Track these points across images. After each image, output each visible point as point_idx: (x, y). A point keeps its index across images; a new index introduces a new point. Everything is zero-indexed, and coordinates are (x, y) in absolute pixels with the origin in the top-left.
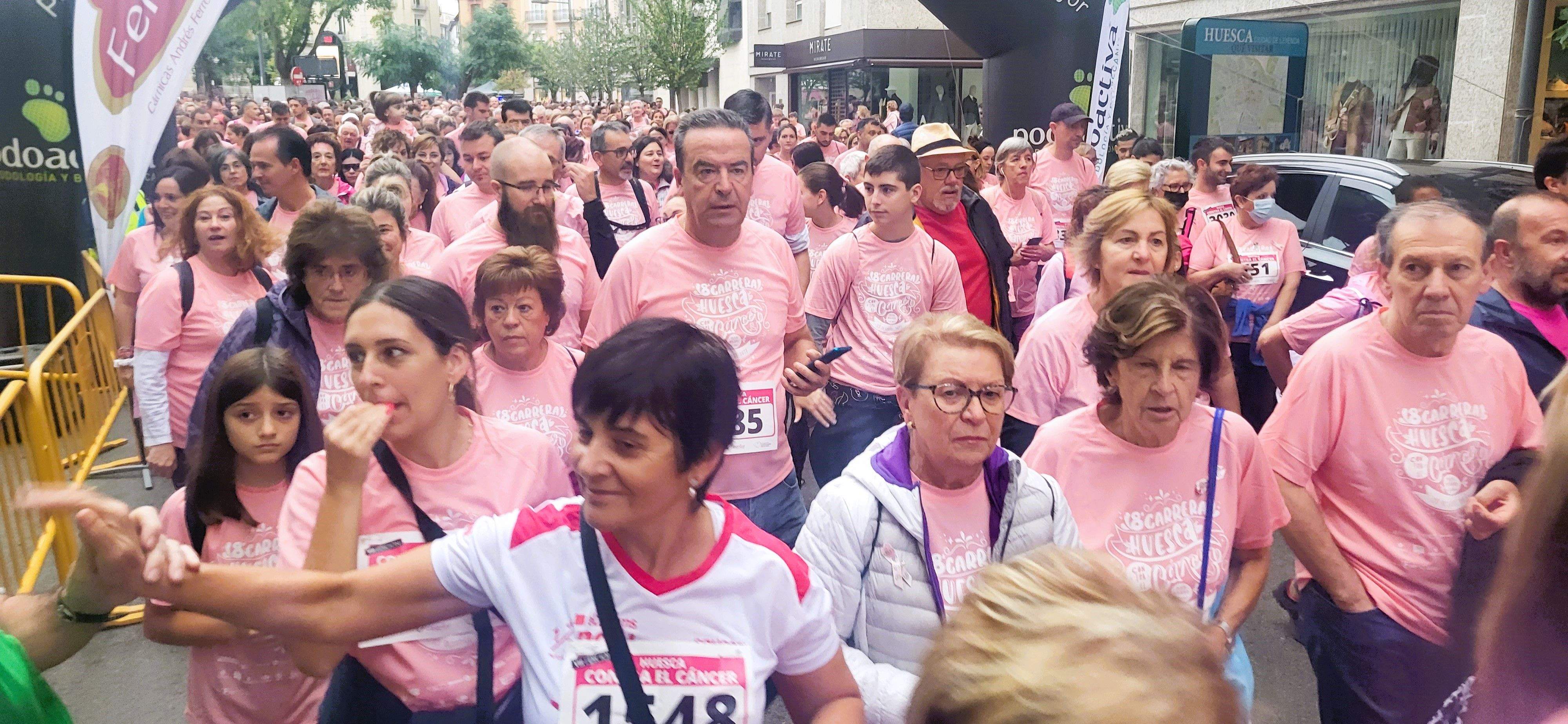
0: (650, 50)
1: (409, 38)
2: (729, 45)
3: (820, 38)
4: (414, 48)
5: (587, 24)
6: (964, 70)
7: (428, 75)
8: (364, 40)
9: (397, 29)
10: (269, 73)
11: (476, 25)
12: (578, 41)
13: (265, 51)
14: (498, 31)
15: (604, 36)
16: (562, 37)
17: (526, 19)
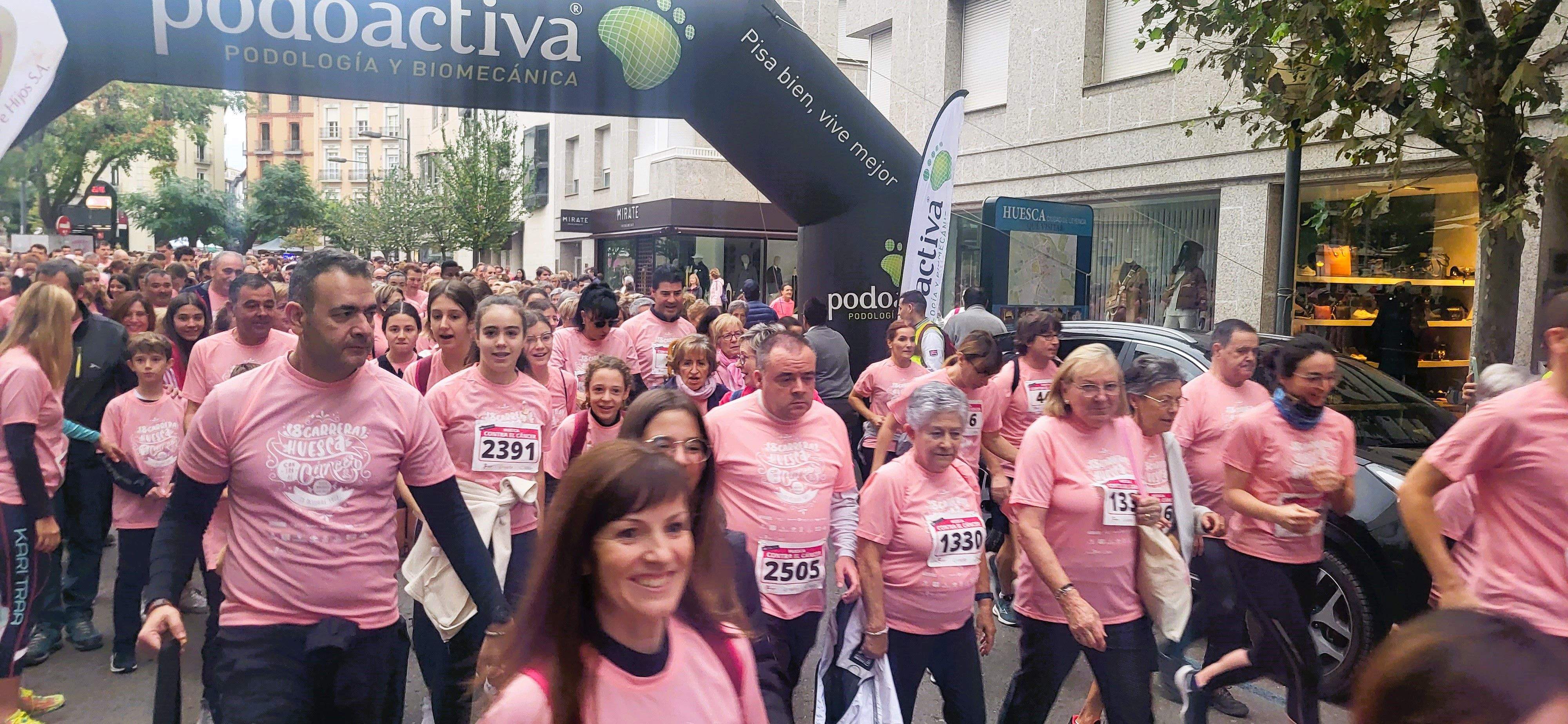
0: (454, 211)
1: (191, 192)
2: (536, 209)
3: (628, 206)
4: (196, 202)
5: (387, 184)
6: (769, 241)
7: (210, 229)
8: (140, 192)
9: (178, 182)
10: (30, 222)
11: (266, 181)
12: (377, 200)
13: (28, 199)
14: (289, 187)
15: (405, 196)
16: (359, 196)
17: (320, 178)
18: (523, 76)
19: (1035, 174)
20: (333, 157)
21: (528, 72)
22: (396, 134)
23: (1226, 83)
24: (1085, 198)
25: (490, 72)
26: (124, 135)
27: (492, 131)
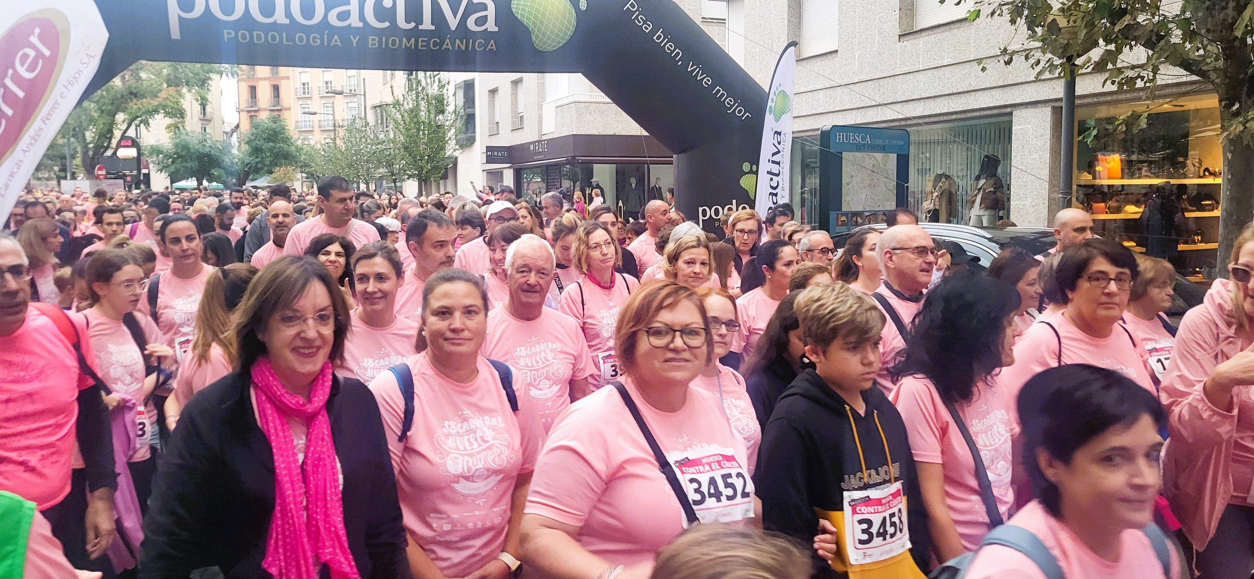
0: (402, 150)
1: (197, 142)
2: (467, 146)
3: (539, 142)
4: (201, 150)
5: (349, 131)
6: (651, 166)
7: (213, 171)
8: (158, 144)
9: (187, 134)
10: (74, 170)
11: (255, 131)
12: (342, 144)
13: (72, 152)
14: (273, 136)
15: (364, 140)
16: (327, 141)
17: (297, 127)
18: (453, 44)
19: (862, 106)
20: (307, 110)
21: (458, 41)
22: (355, 90)
23: (1013, 27)
24: (903, 123)
25: (428, 42)
26: (144, 100)
27: (429, 86)
